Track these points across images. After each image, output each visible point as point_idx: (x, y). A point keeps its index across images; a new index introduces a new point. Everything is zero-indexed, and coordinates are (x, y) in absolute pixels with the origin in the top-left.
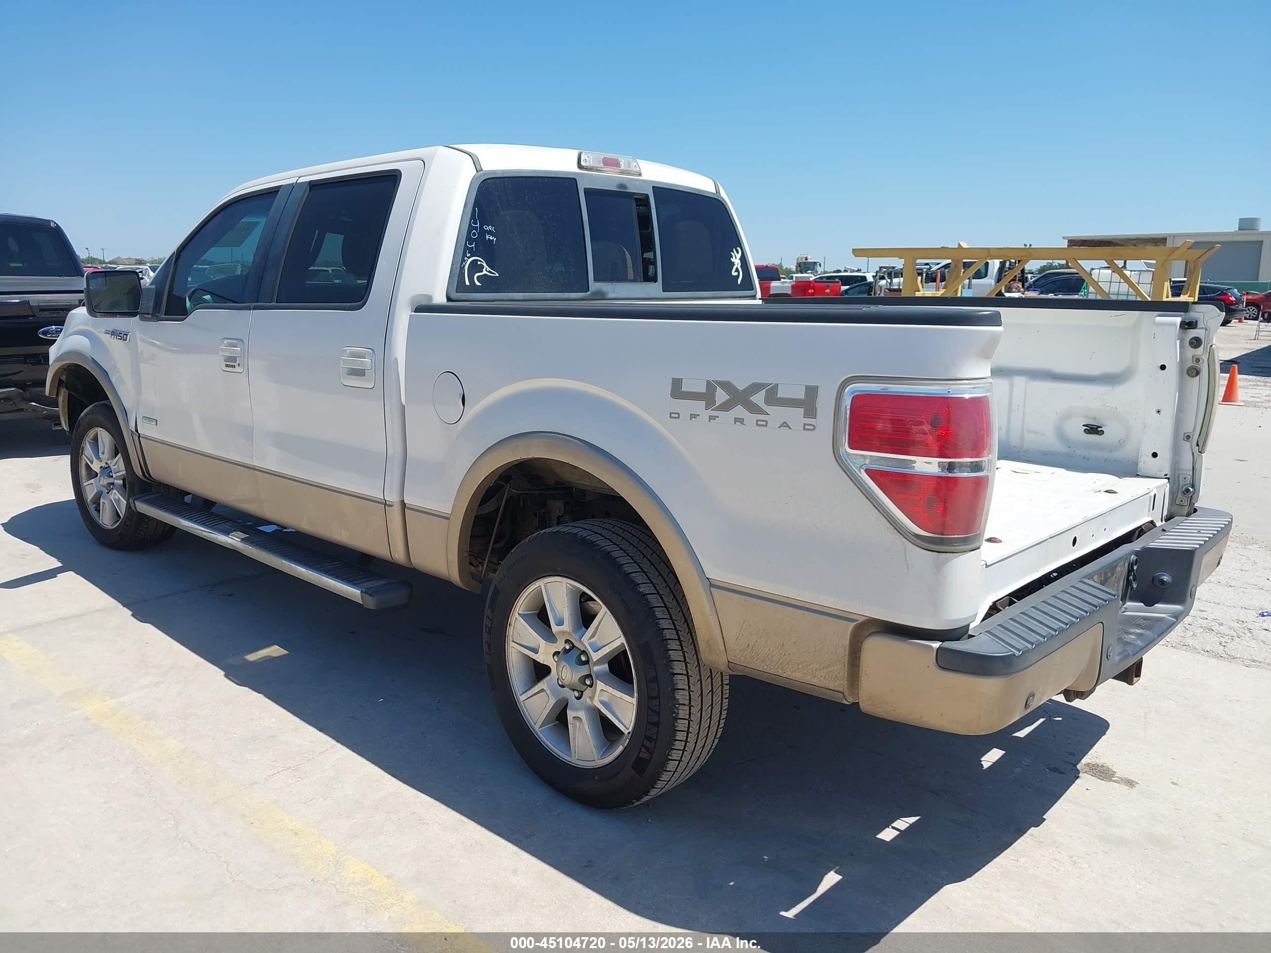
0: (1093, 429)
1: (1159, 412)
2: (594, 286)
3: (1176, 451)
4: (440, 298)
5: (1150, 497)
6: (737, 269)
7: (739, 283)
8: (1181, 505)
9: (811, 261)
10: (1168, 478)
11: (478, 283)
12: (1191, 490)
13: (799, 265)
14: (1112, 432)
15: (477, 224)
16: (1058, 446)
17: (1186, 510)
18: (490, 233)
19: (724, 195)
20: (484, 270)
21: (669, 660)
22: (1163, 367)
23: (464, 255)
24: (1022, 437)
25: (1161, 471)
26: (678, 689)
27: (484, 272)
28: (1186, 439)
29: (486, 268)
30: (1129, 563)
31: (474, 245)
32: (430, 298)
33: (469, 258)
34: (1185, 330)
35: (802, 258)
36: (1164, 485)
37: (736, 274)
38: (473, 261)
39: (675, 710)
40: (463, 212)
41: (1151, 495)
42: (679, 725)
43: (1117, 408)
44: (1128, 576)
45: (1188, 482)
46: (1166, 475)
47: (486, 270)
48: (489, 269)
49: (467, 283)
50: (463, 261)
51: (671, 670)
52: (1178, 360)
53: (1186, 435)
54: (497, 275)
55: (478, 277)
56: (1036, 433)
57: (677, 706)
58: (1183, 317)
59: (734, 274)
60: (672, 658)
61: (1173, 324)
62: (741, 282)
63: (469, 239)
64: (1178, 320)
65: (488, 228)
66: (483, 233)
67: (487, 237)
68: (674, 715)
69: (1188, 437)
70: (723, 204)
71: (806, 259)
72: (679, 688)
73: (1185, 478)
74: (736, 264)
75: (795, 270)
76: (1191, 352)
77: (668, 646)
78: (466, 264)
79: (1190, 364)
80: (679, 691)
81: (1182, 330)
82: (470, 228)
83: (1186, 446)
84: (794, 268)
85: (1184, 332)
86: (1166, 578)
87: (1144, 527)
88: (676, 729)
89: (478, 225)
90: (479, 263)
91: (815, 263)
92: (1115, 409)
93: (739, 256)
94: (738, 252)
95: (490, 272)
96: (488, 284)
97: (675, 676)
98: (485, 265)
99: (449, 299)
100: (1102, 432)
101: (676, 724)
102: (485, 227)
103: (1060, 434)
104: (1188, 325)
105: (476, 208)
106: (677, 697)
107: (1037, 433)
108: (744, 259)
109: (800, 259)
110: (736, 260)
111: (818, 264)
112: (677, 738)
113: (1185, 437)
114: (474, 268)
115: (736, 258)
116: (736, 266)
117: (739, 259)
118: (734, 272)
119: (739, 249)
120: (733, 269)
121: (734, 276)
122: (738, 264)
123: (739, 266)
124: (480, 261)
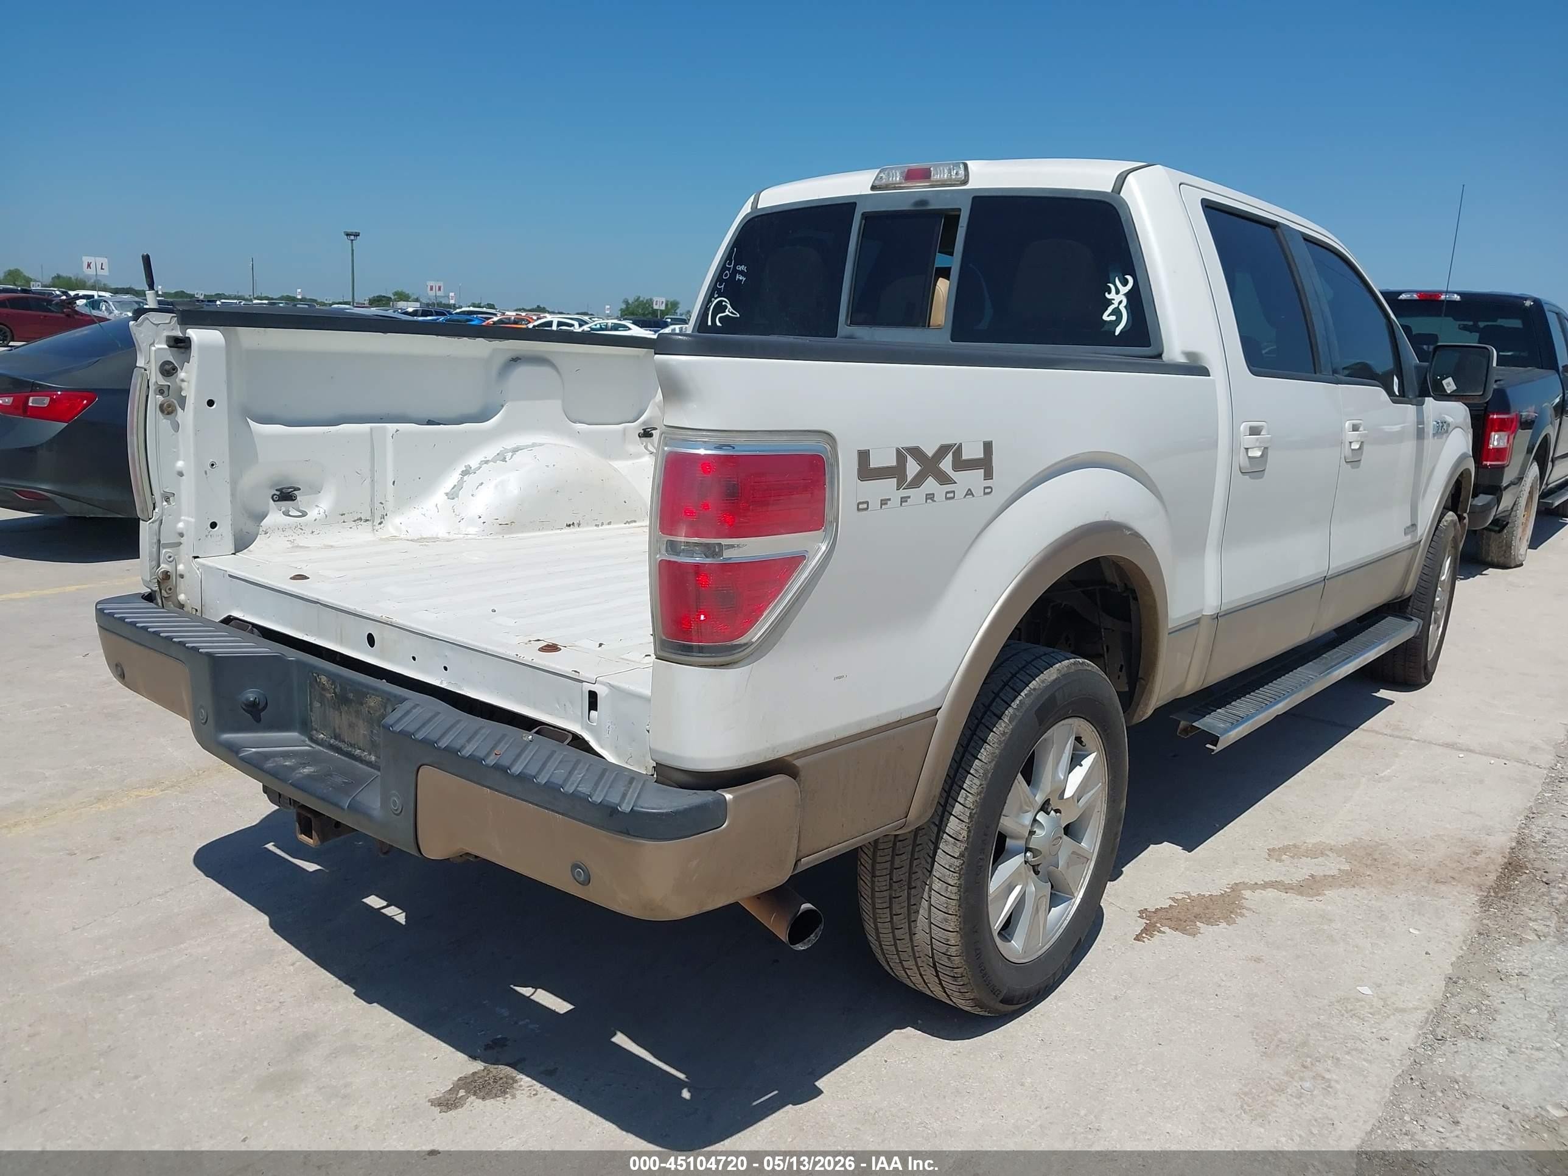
2: (844, 330)
6: (1117, 310)
7: (1117, 333)
11: (718, 324)
18: (741, 273)
20: (727, 311)
23: (712, 296)
27: (727, 313)
29: (729, 309)
31: (723, 286)
33: (716, 298)
37: (1113, 318)
38: (718, 302)
41: (584, 689)
47: (729, 311)
48: (731, 310)
49: (710, 323)
50: (710, 301)
54: (738, 315)
55: (720, 318)
59: (1107, 318)
62: (1120, 333)
63: (721, 280)
66: (735, 272)
67: (738, 277)
74: (1116, 302)
78: (712, 305)
82: (725, 267)
89: (732, 265)
90: (724, 303)
93: (1124, 290)
94: (1125, 283)
95: (732, 313)
96: (728, 325)
98: (729, 306)
102: (738, 267)
105: (736, 246)
108: (1137, 297)
110: (1118, 296)
114: (720, 308)
115: (1118, 292)
116: (1116, 305)
117: (1125, 295)
118: (1108, 316)
119: (1128, 277)
120: (1107, 309)
121: (1106, 321)
122: (1120, 302)
123: (1122, 308)
124: (726, 302)
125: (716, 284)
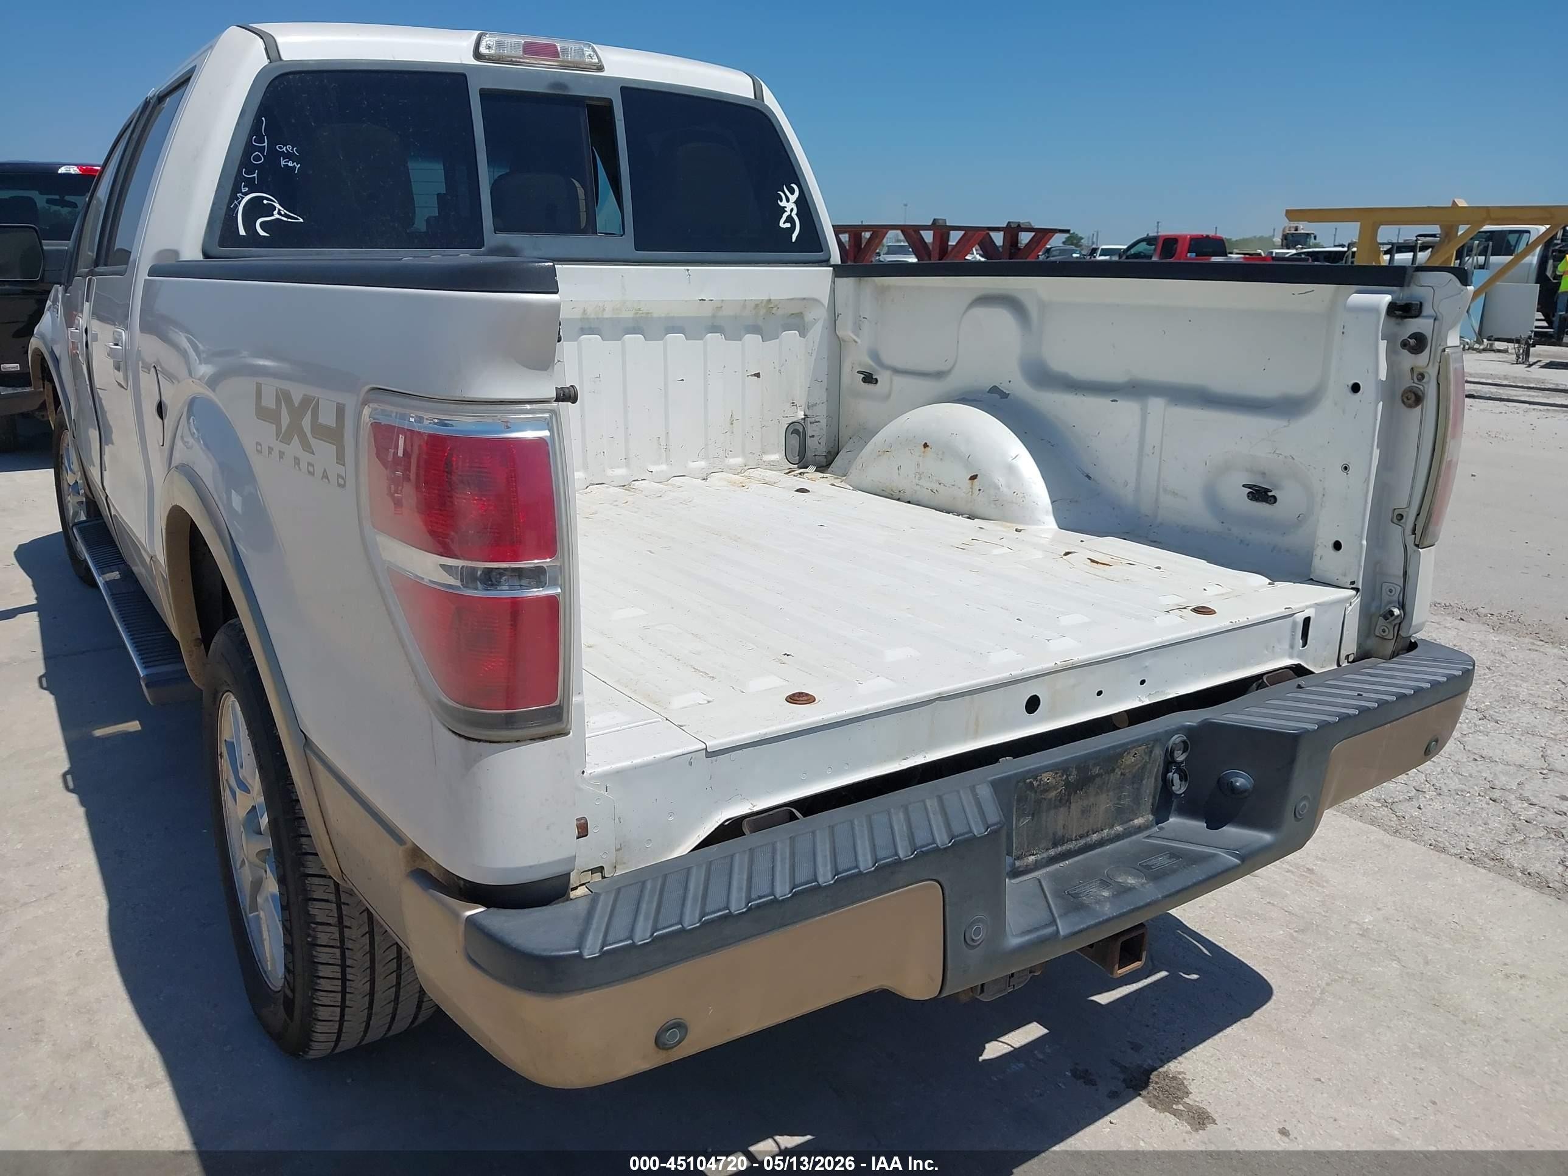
0: (1260, 494)
1: (1346, 468)
2: (492, 238)
3: (1377, 539)
4: (191, 251)
5: (1295, 624)
6: (790, 219)
7: (794, 240)
8: (1383, 638)
9: (1302, 232)
10: (1357, 590)
11: (262, 233)
12: (1396, 612)
13: (1285, 237)
14: (1288, 497)
15: (264, 143)
16: (1206, 520)
17: (1390, 647)
18: (289, 156)
19: (770, 101)
20: (275, 212)
21: (300, 852)
22: (1356, 388)
23: (236, 189)
24: (1157, 499)
25: (1345, 575)
26: (315, 900)
27: (276, 216)
28: (1395, 520)
29: (279, 210)
30: (1167, 749)
31: (255, 175)
32: (176, 253)
33: (246, 194)
34: (1399, 320)
35: (1290, 227)
36: (1348, 600)
37: (788, 225)
38: (253, 199)
39: (311, 932)
40: (238, 124)
41: (1298, 620)
42: (320, 955)
43: (1293, 459)
44: (1167, 770)
45: (1395, 598)
46: (1353, 583)
47: (279, 212)
48: (286, 211)
49: (242, 232)
50: (234, 198)
51: (302, 869)
52: (1383, 376)
53: (1396, 512)
54: (301, 220)
55: (262, 225)
56: (1175, 494)
57: (313, 925)
58: (1394, 296)
59: (783, 224)
60: (305, 849)
61: (1373, 310)
62: (796, 240)
63: (246, 163)
64: (1387, 298)
65: (284, 149)
66: (273, 156)
67: (283, 163)
68: (309, 939)
69: (1401, 517)
70: (766, 116)
71: (1296, 230)
72: (315, 897)
73: (1391, 591)
74: (788, 210)
75: (1280, 243)
76: (1408, 360)
77: (301, 829)
78: (239, 203)
79: (1408, 382)
80: (315, 902)
81: (1393, 320)
82: (249, 149)
83: (1396, 530)
84: (1278, 240)
85: (1399, 324)
86: (1240, 782)
87: (1268, 677)
88: (316, 960)
89: (266, 144)
90: (265, 202)
91: (1308, 235)
92: (1291, 460)
93: (793, 198)
94: (792, 192)
95: (286, 216)
96: (281, 235)
97: (309, 878)
98: (277, 205)
99: (206, 255)
100: (1273, 500)
101: (314, 953)
102: (280, 148)
103: (1212, 499)
104: (1401, 311)
105: (263, 118)
106: (312, 912)
107: (1177, 494)
108: (804, 205)
109: (1287, 229)
110: (789, 204)
111: (1313, 236)
112: (321, 974)
113: (1395, 516)
114: (256, 209)
115: (788, 200)
116: (788, 213)
117: (794, 202)
118: (784, 223)
119: (793, 185)
120: (782, 217)
121: (783, 228)
122: (792, 210)
123: (794, 215)
124: (268, 199)
125: (239, 172)
